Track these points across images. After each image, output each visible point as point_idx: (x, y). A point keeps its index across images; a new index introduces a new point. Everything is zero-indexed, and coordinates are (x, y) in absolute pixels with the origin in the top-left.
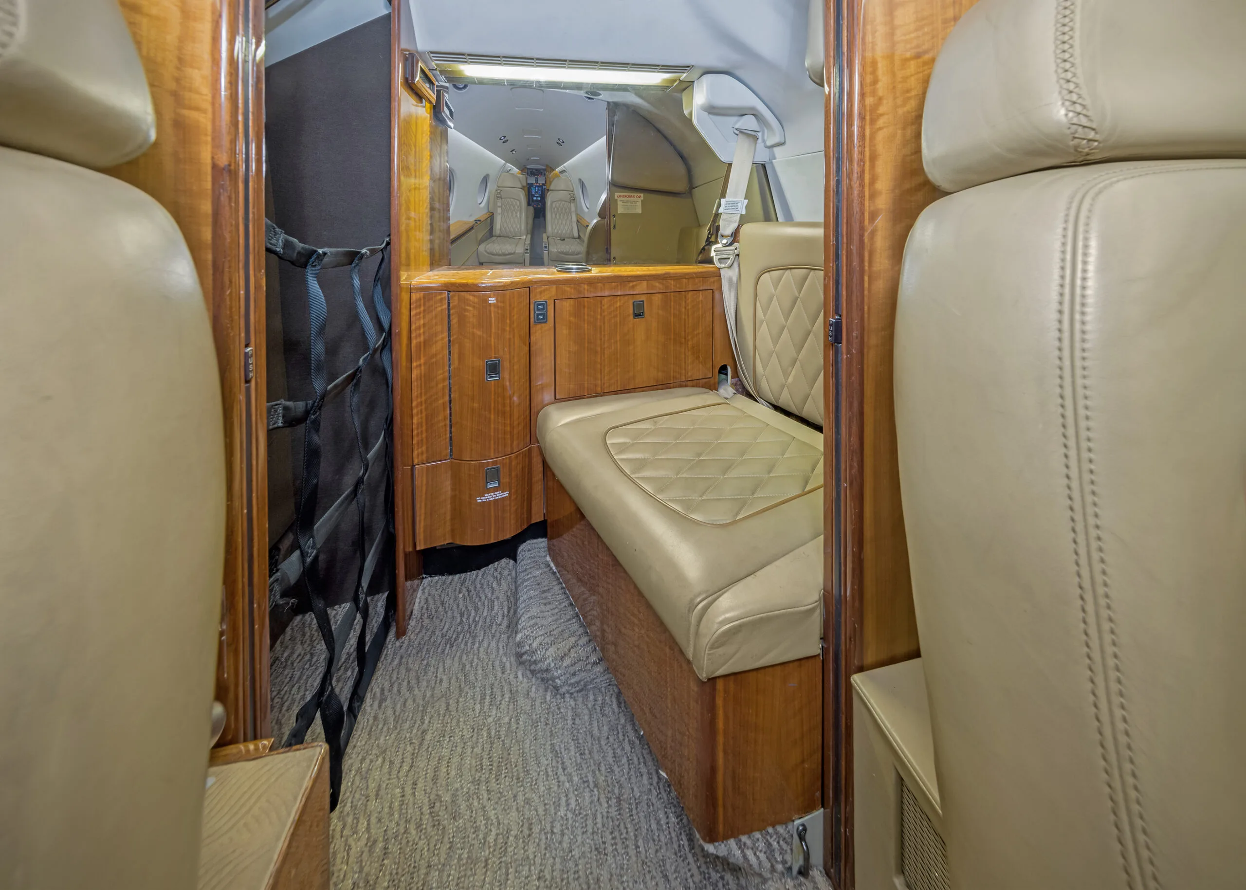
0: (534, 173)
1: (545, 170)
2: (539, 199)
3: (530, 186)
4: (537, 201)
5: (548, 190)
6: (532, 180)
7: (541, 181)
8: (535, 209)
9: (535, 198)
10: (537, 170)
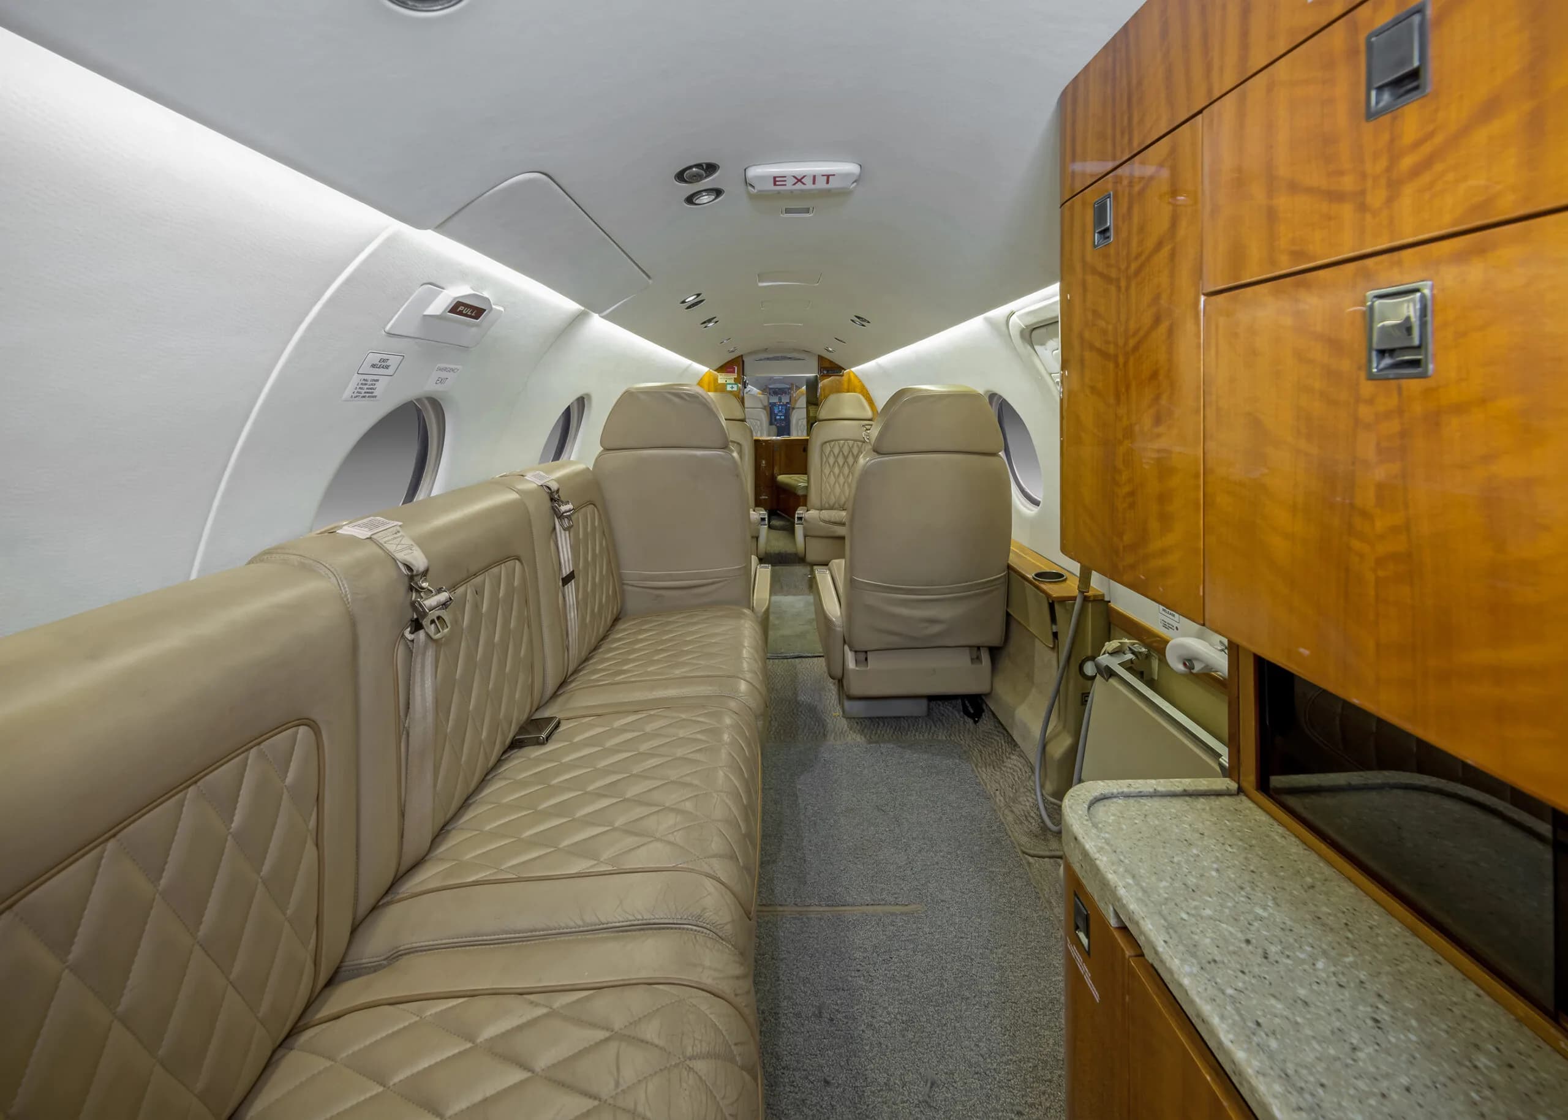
0: (776, 392)
1: (789, 389)
2: (783, 417)
3: (774, 404)
4: (780, 419)
5: (793, 408)
6: (775, 399)
7: (785, 399)
8: (778, 427)
9: (778, 417)
10: (779, 389)
